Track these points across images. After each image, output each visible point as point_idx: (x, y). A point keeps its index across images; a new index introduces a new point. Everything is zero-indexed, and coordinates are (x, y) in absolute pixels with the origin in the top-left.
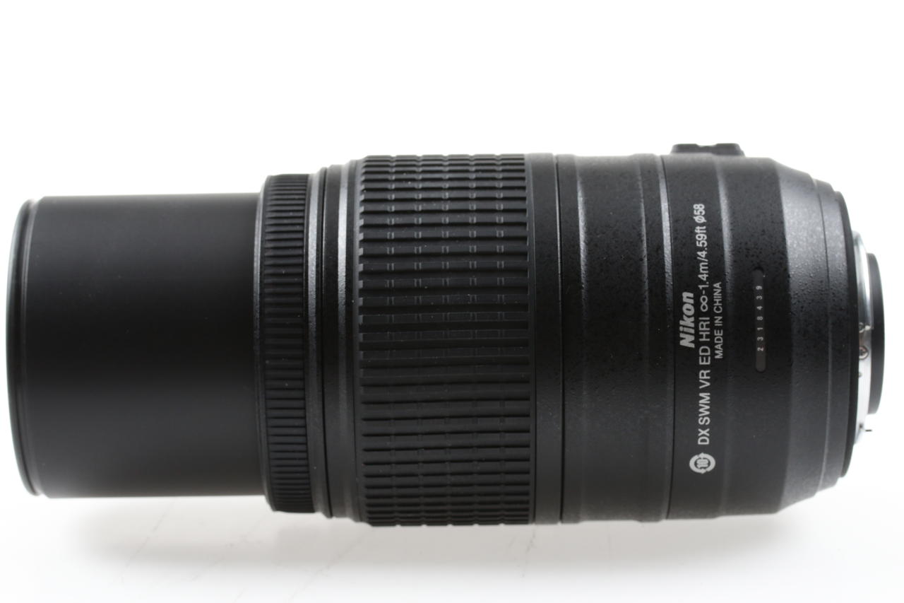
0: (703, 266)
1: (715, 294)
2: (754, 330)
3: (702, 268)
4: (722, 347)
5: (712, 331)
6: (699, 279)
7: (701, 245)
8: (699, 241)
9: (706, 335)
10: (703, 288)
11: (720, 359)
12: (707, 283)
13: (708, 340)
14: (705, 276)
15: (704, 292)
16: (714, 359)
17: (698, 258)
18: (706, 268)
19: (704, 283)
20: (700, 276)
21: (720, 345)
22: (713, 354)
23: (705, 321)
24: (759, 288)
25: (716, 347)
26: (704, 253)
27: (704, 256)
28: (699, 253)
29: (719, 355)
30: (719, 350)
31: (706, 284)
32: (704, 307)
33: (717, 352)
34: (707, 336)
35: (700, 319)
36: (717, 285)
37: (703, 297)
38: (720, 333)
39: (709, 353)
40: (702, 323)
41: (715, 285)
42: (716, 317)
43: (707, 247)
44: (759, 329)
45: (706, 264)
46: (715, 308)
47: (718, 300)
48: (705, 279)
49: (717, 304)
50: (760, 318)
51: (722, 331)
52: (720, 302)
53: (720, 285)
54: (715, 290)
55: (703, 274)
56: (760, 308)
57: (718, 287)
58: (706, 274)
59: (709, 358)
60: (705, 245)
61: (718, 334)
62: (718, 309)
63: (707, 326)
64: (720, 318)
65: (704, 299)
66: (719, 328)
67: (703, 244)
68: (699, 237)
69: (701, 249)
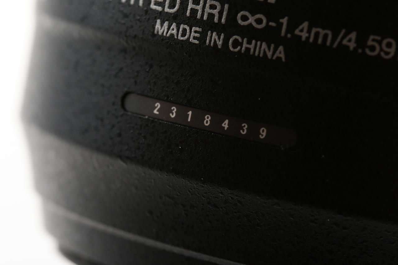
0: (326, 36)
1: (264, 45)
2: (190, 105)
3: (322, 32)
4: (172, 35)
5: (200, 23)
6: (301, 23)
7: (370, 43)
8: (380, 43)
9: (197, 10)
10: (282, 24)
11: (154, 28)
12: (289, 36)
13: (188, 14)
14: (304, 35)
15: (272, 24)
16: (156, 18)
17: (343, 31)
18: (320, 41)
19: (291, 28)
20: (305, 25)
21: (175, 32)
22: (164, 17)
23: (221, 13)
24: (263, 133)
25: (174, 26)
26: (352, 45)
27: (345, 42)
28: (353, 35)
29: (161, 28)
30: (168, 29)
31: (287, 32)
32: (244, 18)
33: (166, 24)
34: (194, 12)
35: (226, 6)
36: (281, 53)
37: (265, 21)
38: (195, 38)
39: (167, 10)
40: (219, 7)
41: (281, 48)
42: (222, 36)
43: (364, 53)
44: (190, 113)
45: (328, 43)
46: (240, 40)
47: (252, 47)
48: (297, 32)
49: (245, 45)
50: (207, 120)
51: (196, 42)
52: (248, 49)
53: (279, 58)
54: (272, 46)
55: (309, 31)
56: (226, 125)
57: (277, 54)
58: (308, 38)
59: (159, 8)
60: (368, 51)
61: (193, 34)
62: (236, 44)
63: (211, 16)
64: (220, 43)
65: (259, 21)
66: (202, 38)
67: (373, 49)
68: (389, 45)
69: (361, 41)
